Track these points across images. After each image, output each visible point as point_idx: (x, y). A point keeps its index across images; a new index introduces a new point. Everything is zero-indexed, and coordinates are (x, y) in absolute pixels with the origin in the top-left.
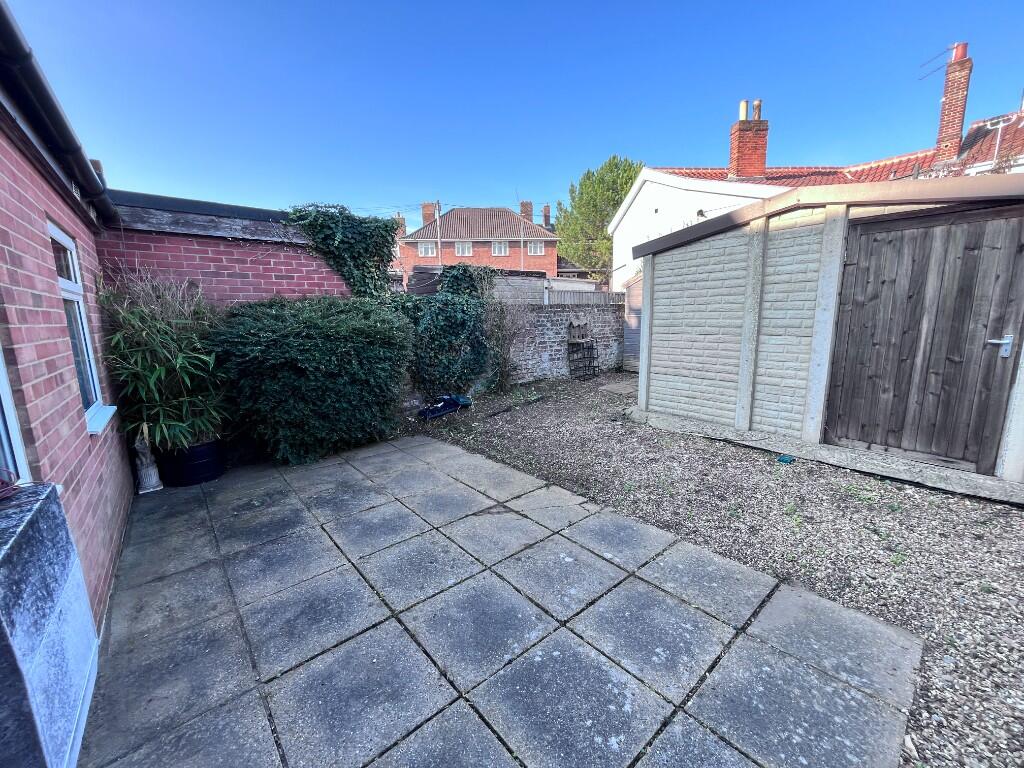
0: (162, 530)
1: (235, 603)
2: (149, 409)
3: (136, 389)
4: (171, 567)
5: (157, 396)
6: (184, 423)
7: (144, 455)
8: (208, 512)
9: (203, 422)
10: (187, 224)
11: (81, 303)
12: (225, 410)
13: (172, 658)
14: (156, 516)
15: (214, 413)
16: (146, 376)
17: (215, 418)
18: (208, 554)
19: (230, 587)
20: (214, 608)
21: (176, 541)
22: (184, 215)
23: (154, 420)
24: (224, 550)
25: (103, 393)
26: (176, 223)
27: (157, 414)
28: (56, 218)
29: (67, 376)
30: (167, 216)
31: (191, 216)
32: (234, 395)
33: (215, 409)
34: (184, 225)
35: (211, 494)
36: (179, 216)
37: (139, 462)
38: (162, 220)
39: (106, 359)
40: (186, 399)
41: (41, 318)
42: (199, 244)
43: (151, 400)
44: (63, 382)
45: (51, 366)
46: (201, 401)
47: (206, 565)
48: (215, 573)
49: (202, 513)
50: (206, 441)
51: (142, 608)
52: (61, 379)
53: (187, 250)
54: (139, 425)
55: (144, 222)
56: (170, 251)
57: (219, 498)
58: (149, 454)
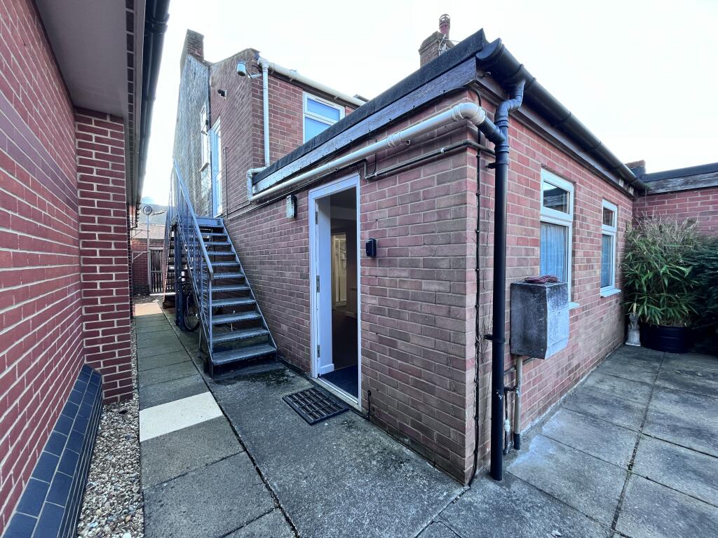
0: (629, 362)
1: (649, 403)
2: (640, 296)
3: (634, 283)
4: (624, 376)
5: (645, 289)
6: (660, 308)
7: (633, 323)
8: (660, 366)
9: (673, 311)
10: (695, 182)
11: (615, 237)
12: (694, 307)
13: (605, 401)
14: (629, 355)
15: (684, 308)
16: (641, 277)
17: (683, 310)
18: (648, 380)
19: (651, 397)
20: (636, 399)
21: (632, 368)
22: (693, 177)
23: (640, 302)
24: (658, 383)
25: (616, 282)
26: (686, 183)
27: (644, 300)
28: (608, 198)
29: (595, 267)
30: (680, 181)
31: (699, 176)
32: (704, 298)
33: (686, 306)
34: (691, 183)
35: (668, 358)
36: (689, 178)
37: (629, 326)
38: (677, 184)
39: (622, 266)
40: (664, 294)
41: (589, 241)
42: (702, 193)
43: (640, 291)
44: (593, 268)
45: (589, 261)
46: (677, 298)
47: (643, 383)
48: (646, 389)
49: (657, 364)
50: (675, 325)
51: (602, 381)
52: (592, 267)
53: (691, 200)
54: (631, 304)
55: (663, 188)
56: (677, 203)
57: (673, 362)
58: (636, 323)
